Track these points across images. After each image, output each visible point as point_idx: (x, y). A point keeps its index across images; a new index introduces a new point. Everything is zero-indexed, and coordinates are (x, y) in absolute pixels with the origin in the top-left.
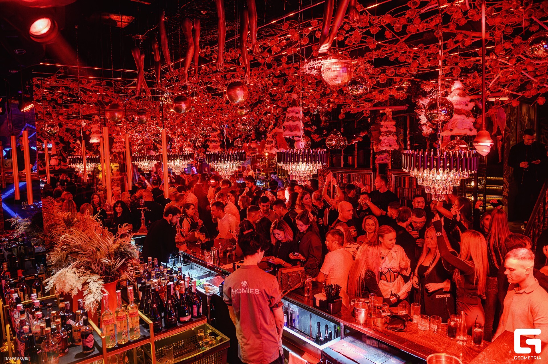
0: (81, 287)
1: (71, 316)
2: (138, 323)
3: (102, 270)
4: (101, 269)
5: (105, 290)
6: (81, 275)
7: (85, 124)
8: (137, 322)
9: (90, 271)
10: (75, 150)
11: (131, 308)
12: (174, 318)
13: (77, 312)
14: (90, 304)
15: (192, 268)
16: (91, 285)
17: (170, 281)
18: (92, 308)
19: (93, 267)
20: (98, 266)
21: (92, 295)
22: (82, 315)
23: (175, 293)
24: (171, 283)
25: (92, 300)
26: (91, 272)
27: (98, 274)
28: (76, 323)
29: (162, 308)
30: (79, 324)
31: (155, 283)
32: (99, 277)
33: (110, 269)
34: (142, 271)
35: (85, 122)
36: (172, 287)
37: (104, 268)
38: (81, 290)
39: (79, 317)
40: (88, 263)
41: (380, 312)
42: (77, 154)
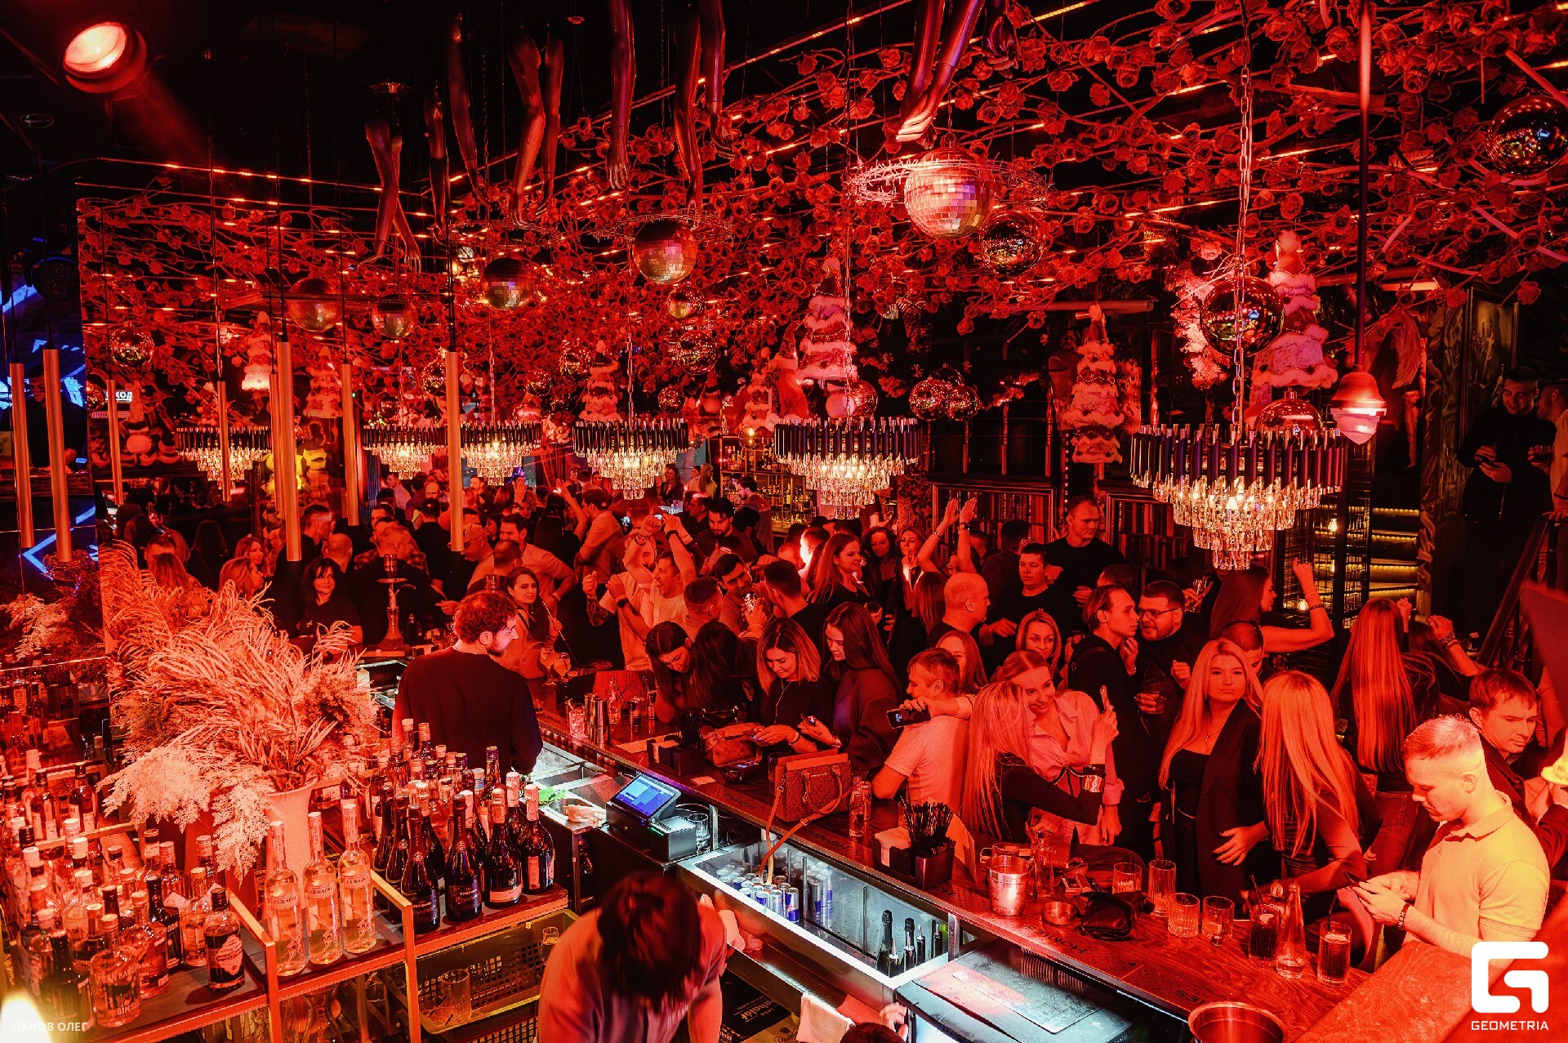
0: (207, 799)
1: (177, 884)
2: (370, 906)
3: (268, 754)
4: (267, 749)
5: (275, 812)
6: (207, 765)
7: (229, 336)
8: (367, 903)
9: (233, 754)
10: (199, 409)
11: (352, 863)
14: (232, 848)
16: (238, 793)
17: (466, 788)
18: (239, 863)
19: (243, 742)
20: (257, 741)
21: (239, 825)
22: (210, 880)
23: (478, 820)
24: (467, 793)
25: (240, 838)
26: (236, 759)
27: (256, 764)
28: (192, 903)
29: (437, 862)
30: (200, 906)
31: (422, 791)
32: (260, 773)
33: (292, 752)
34: (384, 759)
35: (229, 331)
36: (469, 804)
37: (274, 748)
38: (206, 809)
39: (202, 886)
40: (228, 732)
41: (1062, 884)
42: (204, 421)
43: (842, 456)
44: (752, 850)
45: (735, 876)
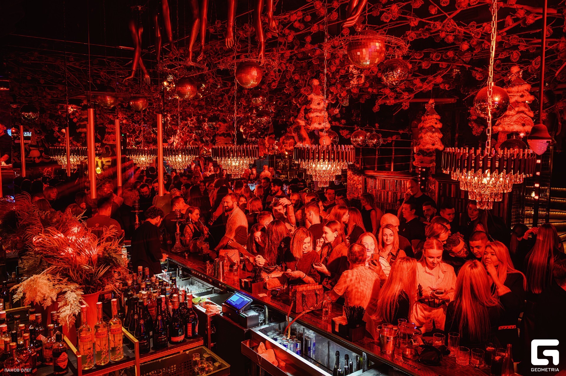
0: (56, 297)
1: (42, 331)
2: (121, 342)
3: (81, 278)
4: (81, 276)
5: (84, 302)
6: (56, 282)
7: (72, 110)
8: (120, 340)
9: (67, 278)
10: (59, 140)
11: (114, 324)
12: (164, 338)
13: (49, 325)
14: (65, 317)
15: (192, 284)
16: (67, 295)
17: (162, 294)
18: (68, 322)
19: (71, 273)
20: (77, 273)
21: (69, 307)
22: (55, 330)
23: (168, 308)
24: (163, 296)
25: (68, 312)
26: (68, 280)
27: (77, 283)
28: (48, 339)
29: (150, 324)
30: (51, 341)
31: (144, 295)
32: (78, 286)
33: (91, 278)
34: (130, 282)
35: (72, 108)
36: (163, 300)
37: (84, 276)
38: (55, 300)
39: (52, 332)
40: (65, 269)
41: (411, 341)
42: (61, 144)
43: (321, 160)
44: (282, 325)
45: (275, 335)
